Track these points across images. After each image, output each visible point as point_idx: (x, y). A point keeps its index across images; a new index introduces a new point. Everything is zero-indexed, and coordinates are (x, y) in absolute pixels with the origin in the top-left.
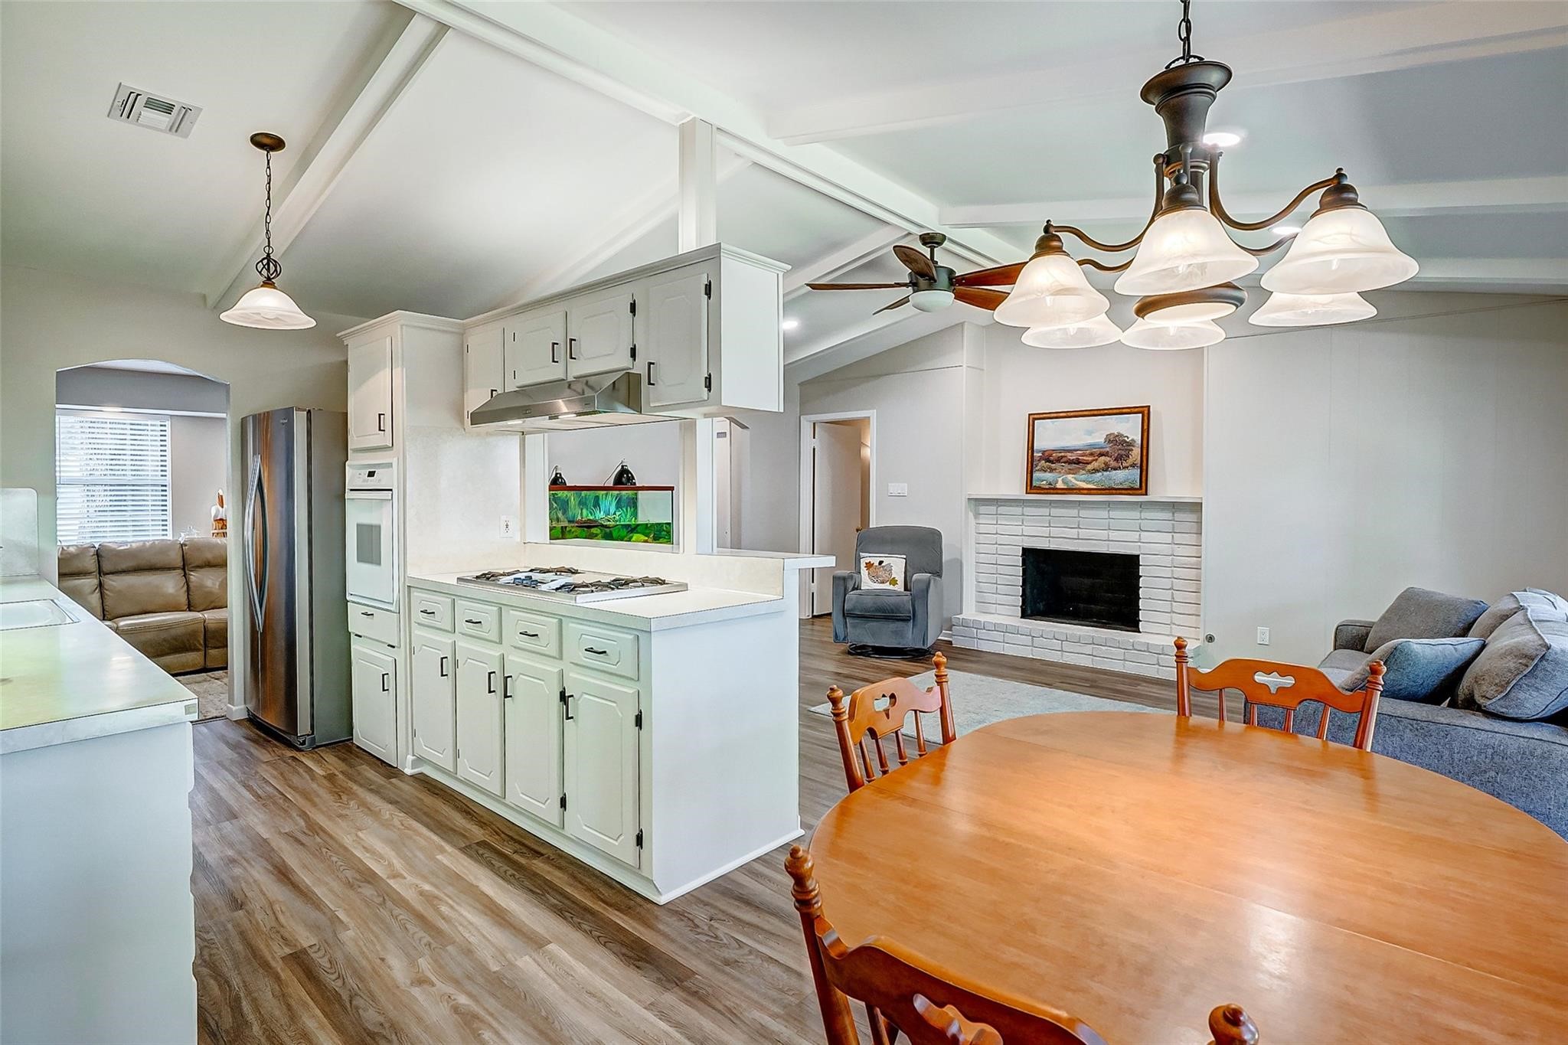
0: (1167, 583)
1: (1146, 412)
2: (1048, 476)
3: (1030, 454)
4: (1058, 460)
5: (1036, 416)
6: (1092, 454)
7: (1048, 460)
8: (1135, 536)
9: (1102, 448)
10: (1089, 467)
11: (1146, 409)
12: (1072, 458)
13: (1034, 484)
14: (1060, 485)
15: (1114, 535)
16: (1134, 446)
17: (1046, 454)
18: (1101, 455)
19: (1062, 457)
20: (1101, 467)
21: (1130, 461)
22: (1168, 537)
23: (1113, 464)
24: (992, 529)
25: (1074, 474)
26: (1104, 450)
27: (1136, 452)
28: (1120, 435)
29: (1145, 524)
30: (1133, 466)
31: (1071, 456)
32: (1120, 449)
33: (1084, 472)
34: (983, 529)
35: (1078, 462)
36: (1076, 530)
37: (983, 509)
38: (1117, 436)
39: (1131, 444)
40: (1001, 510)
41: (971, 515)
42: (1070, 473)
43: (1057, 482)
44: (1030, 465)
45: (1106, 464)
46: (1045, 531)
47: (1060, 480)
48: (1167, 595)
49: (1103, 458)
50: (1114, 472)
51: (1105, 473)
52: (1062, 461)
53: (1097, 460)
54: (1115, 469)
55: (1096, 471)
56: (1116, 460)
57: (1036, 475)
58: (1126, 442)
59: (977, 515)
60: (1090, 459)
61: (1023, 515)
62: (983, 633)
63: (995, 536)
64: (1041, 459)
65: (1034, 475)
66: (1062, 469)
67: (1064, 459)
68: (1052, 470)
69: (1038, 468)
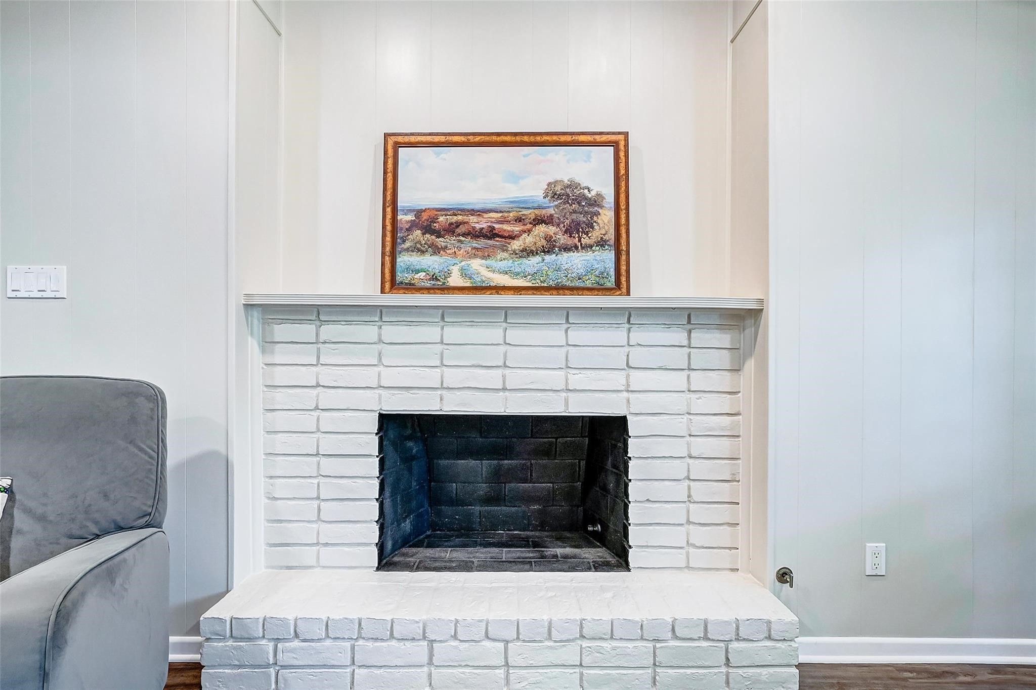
0: (678, 469)
1: (622, 143)
2: (431, 262)
3: (389, 216)
4: (451, 229)
5: (400, 139)
6: (519, 220)
7: (428, 229)
8: (617, 380)
9: (540, 208)
10: (516, 245)
11: (621, 137)
12: (478, 226)
13: (399, 278)
14: (455, 280)
15: (577, 380)
16: (601, 207)
17: (425, 216)
18: (539, 221)
19: (458, 224)
20: (539, 244)
21: (596, 234)
22: (678, 380)
23: (563, 239)
24: (307, 376)
25: (483, 258)
26: (544, 212)
27: (606, 217)
28: (573, 185)
29: (638, 356)
30: (602, 243)
31: (481, 224)
32: (575, 212)
33: (505, 255)
34: (282, 376)
35: (491, 234)
36: (499, 372)
37: (282, 331)
38: (569, 186)
39: (596, 202)
40: (329, 331)
41: (253, 345)
42: (475, 256)
43: (449, 274)
44: (388, 239)
45: (548, 239)
46: (432, 377)
47: (455, 270)
48: (679, 491)
49: (541, 229)
50: (566, 255)
51: (548, 258)
52: (458, 231)
53: (529, 231)
54: (567, 249)
55: (527, 252)
56: (568, 231)
57: (403, 260)
58: (586, 198)
59: (267, 344)
60: (517, 228)
61: (380, 341)
62: (292, 651)
63: (314, 392)
64: (413, 226)
65: (398, 260)
66: (460, 248)
67: (462, 229)
68: (436, 250)
69: (408, 244)
